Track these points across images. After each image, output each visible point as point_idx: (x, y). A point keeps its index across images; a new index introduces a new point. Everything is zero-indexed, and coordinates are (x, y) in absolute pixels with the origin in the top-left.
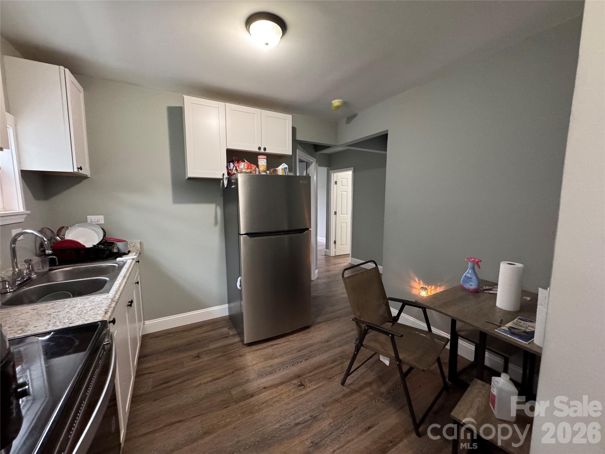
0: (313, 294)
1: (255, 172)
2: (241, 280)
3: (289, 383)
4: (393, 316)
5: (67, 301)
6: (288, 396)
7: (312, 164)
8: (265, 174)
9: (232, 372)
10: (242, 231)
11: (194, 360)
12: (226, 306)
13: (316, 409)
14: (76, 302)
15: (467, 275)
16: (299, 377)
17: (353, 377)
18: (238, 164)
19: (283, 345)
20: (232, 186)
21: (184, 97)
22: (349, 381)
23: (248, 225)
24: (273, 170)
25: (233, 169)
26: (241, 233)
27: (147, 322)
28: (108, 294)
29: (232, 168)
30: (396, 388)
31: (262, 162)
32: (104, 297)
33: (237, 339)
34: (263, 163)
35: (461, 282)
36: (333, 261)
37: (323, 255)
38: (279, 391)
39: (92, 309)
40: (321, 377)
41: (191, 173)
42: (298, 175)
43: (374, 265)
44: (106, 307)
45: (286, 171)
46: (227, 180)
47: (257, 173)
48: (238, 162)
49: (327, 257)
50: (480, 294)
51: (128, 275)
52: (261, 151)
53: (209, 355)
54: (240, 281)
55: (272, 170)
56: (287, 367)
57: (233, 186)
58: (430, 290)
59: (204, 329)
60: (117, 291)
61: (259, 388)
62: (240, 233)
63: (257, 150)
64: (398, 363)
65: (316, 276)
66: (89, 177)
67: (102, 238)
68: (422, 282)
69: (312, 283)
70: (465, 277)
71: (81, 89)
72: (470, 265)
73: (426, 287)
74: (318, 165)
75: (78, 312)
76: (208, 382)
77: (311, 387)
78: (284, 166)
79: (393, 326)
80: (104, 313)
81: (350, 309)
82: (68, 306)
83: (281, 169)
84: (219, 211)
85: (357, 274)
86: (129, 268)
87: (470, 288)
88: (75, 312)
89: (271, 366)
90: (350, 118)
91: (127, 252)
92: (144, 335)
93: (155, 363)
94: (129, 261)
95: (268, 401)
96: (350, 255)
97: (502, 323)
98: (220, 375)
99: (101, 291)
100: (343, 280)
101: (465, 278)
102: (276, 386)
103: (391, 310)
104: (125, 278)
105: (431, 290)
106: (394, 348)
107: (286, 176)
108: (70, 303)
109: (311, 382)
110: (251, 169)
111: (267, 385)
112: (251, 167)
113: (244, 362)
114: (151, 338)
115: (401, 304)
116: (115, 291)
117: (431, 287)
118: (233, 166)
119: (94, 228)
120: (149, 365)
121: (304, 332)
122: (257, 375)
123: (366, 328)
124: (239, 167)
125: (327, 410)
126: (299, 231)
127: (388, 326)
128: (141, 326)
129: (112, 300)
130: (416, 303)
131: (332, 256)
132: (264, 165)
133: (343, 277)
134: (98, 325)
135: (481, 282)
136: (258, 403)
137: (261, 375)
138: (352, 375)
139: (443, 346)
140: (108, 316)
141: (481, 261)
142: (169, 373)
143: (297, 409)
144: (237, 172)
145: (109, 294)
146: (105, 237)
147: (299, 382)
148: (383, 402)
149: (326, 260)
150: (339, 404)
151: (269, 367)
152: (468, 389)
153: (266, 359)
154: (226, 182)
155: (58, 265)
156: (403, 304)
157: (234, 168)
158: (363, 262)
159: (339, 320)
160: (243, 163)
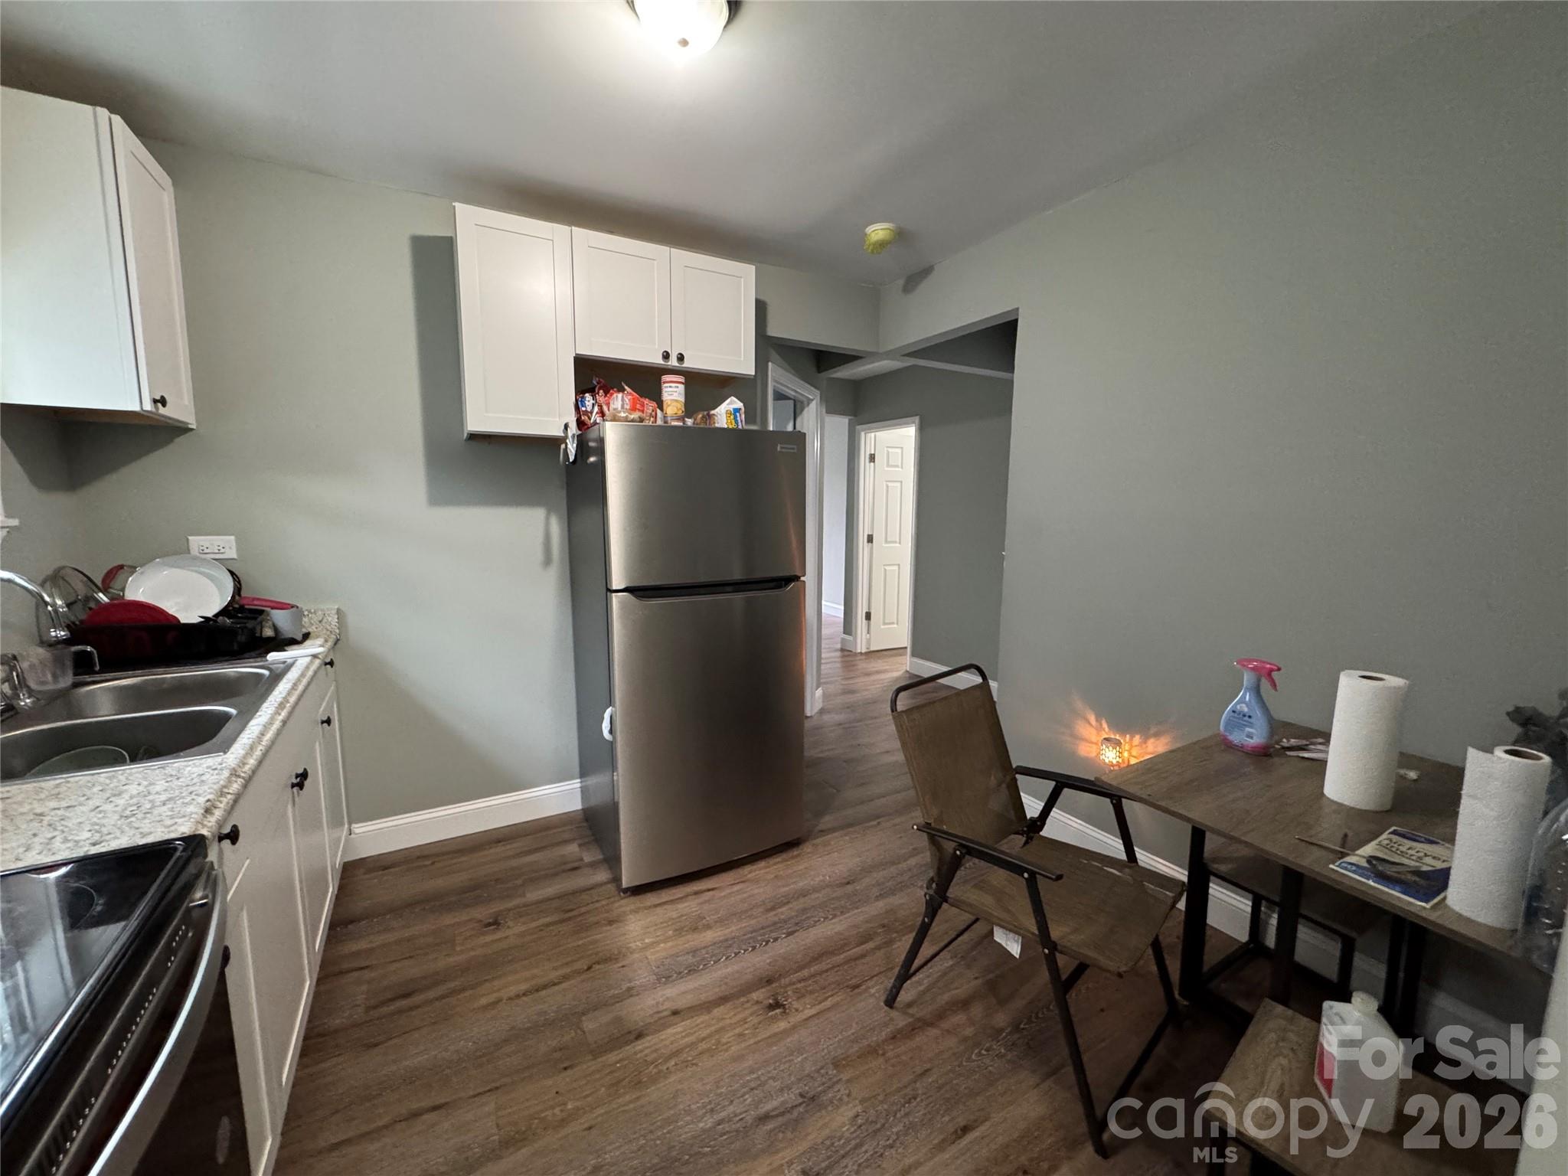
0: (810, 753)
1: (652, 419)
2: (614, 717)
3: (743, 999)
4: (1028, 817)
5: (102, 775)
6: (740, 1035)
7: (808, 404)
8: (681, 424)
9: (586, 968)
10: (618, 581)
11: (484, 934)
12: (576, 784)
13: (816, 1075)
14: (127, 779)
15: (1238, 707)
16: (769, 982)
17: (919, 983)
18: (606, 396)
19: (728, 891)
20: (588, 458)
21: (454, 207)
22: (905, 996)
23: (632, 565)
24: (703, 417)
25: (591, 413)
26: (614, 588)
27: (359, 828)
28: (226, 756)
29: (589, 409)
30: (1037, 1014)
31: (673, 393)
32: (211, 764)
33: (602, 876)
34: (675, 394)
35: (1222, 728)
36: (863, 665)
37: (836, 650)
38: (714, 1022)
39: (170, 799)
40: (829, 984)
41: (476, 422)
42: (771, 428)
43: (979, 680)
44: (211, 793)
45: (739, 419)
46: (576, 441)
47: (659, 422)
48: (606, 393)
49: (848, 655)
50: (1276, 760)
51: (293, 699)
52: (669, 363)
53: (522, 920)
54: (611, 717)
55: (700, 416)
56: (736, 954)
57: (592, 459)
58: (1127, 747)
59: (515, 845)
60: (252, 748)
61: (658, 1012)
62: (611, 586)
63: (658, 360)
64: (1046, 951)
65: (818, 705)
66: (192, 430)
67: (229, 599)
68: (1105, 725)
69: (807, 724)
70: (1234, 712)
71: (167, 181)
72: (1248, 678)
73: (1118, 737)
74: (824, 410)
75: (126, 809)
76: (518, 996)
77: (802, 1011)
78: (732, 403)
79: (1028, 846)
80: (202, 811)
81: (912, 792)
82: (101, 791)
83: (726, 413)
84: (556, 528)
85: (932, 703)
86: (299, 680)
87: (1245, 743)
88: (116, 809)
89: (694, 952)
90: (914, 279)
91: (299, 637)
92: (348, 862)
93: (378, 940)
94: (302, 663)
95: (682, 1049)
96: (909, 650)
97: (1347, 845)
98: (553, 975)
99: (208, 745)
100: (894, 718)
101: (1233, 714)
102: (707, 1006)
103: (1024, 800)
104: (282, 709)
105: (1132, 746)
106: (1035, 911)
107: (740, 430)
108: (108, 781)
109: (803, 996)
110: (643, 411)
111: (681, 1003)
112: (643, 405)
113: (623, 938)
114: (369, 871)
115: (1051, 785)
116: (248, 747)
117: (1131, 739)
118: (592, 401)
119: (207, 571)
120: (362, 945)
121: (784, 856)
122: (655, 977)
123: (958, 853)
124: (608, 404)
125: (845, 1076)
126: (772, 585)
127: (1013, 845)
128: (339, 840)
129: (234, 773)
130: (1095, 785)
131: (861, 653)
132: (676, 401)
133: (894, 708)
134: (175, 849)
135: (1277, 727)
136: (655, 1055)
137: (665, 977)
138: (914, 979)
139: (1170, 902)
140: (212, 820)
141: (1279, 669)
142: (412, 970)
143: (762, 1074)
144: (604, 420)
145: (228, 755)
146: (239, 595)
147: (769, 998)
148: (1000, 1056)
149: (842, 662)
150: (881, 1060)
151: (688, 953)
152: (1250, 1030)
153: (679, 932)
154: (572, 448)
155: (101, 672)
156: (1056, 786)
157: (596, 409)
158: (945, 669)
159: (879, 823)
160: (620, 395)
